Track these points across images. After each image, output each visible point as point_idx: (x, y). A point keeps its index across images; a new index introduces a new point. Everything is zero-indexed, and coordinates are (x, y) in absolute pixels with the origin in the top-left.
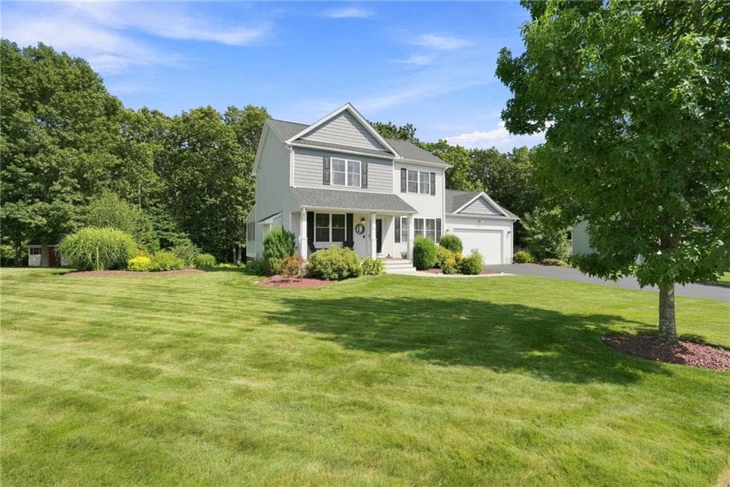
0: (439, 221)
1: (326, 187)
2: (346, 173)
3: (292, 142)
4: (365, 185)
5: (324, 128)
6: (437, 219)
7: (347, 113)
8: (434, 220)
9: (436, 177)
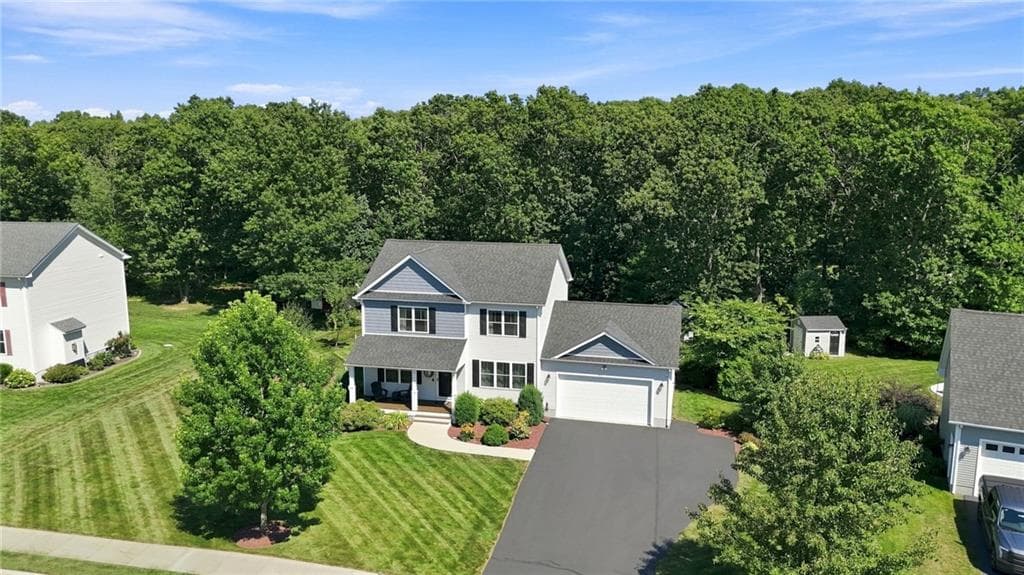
0: (531, 367)
1: (394, 334)
2: (413, 320)
3: (361, 296)
4: (433, 331)
5: (389, 282)
6: (528, 364)
7: (410, 263)
8: (524, 366)
9: (528, 320)
